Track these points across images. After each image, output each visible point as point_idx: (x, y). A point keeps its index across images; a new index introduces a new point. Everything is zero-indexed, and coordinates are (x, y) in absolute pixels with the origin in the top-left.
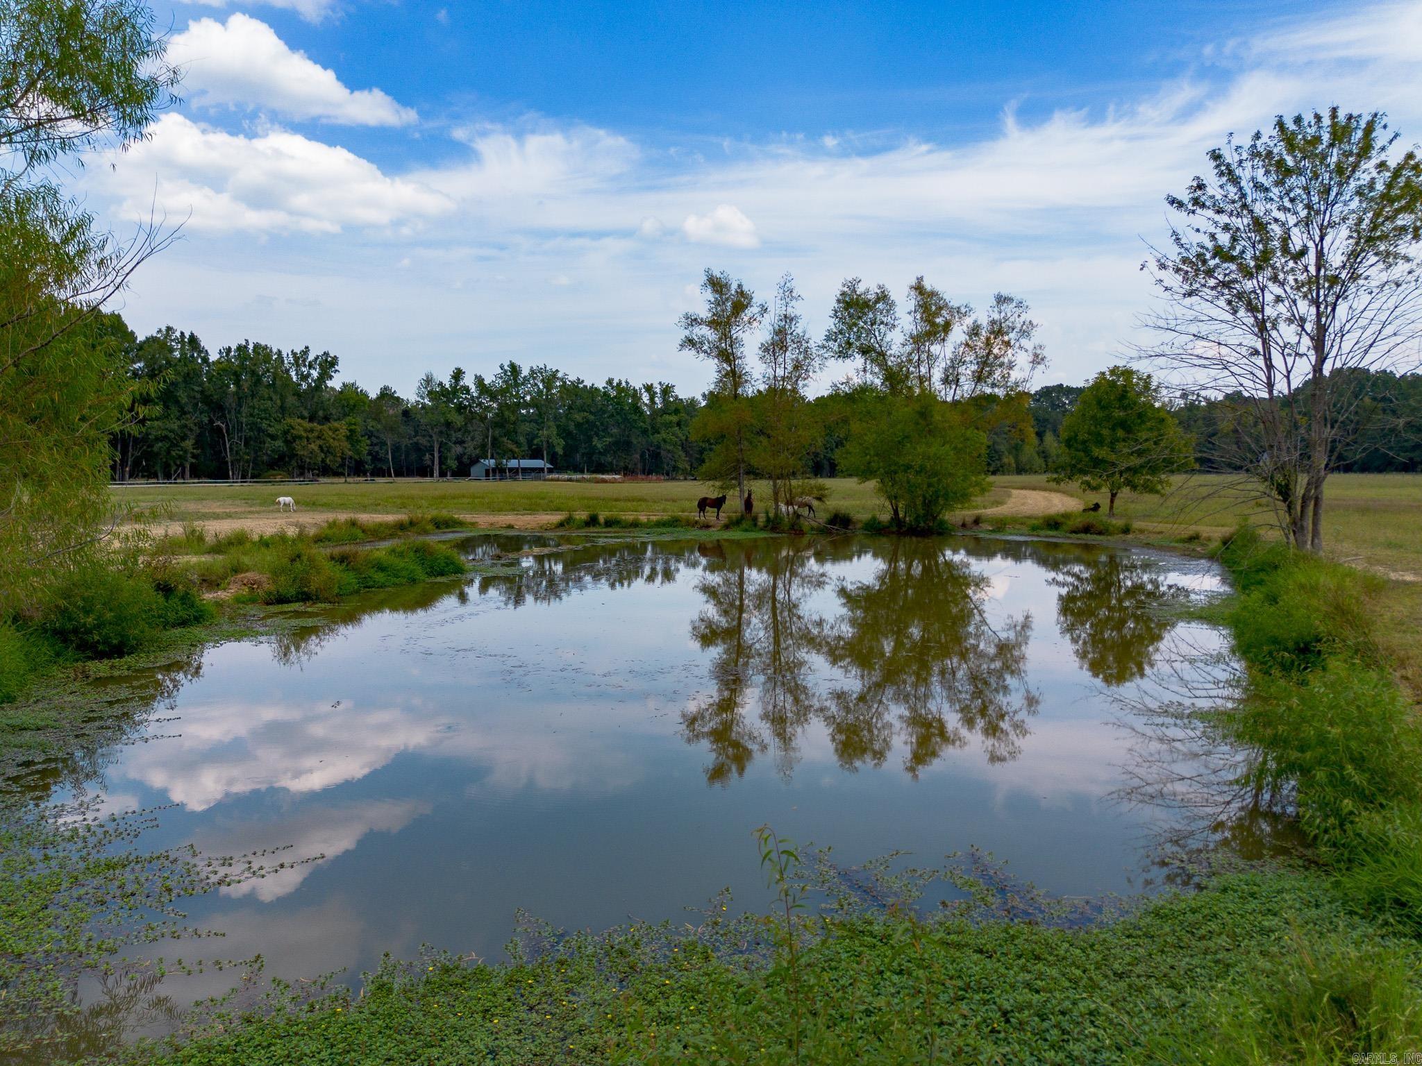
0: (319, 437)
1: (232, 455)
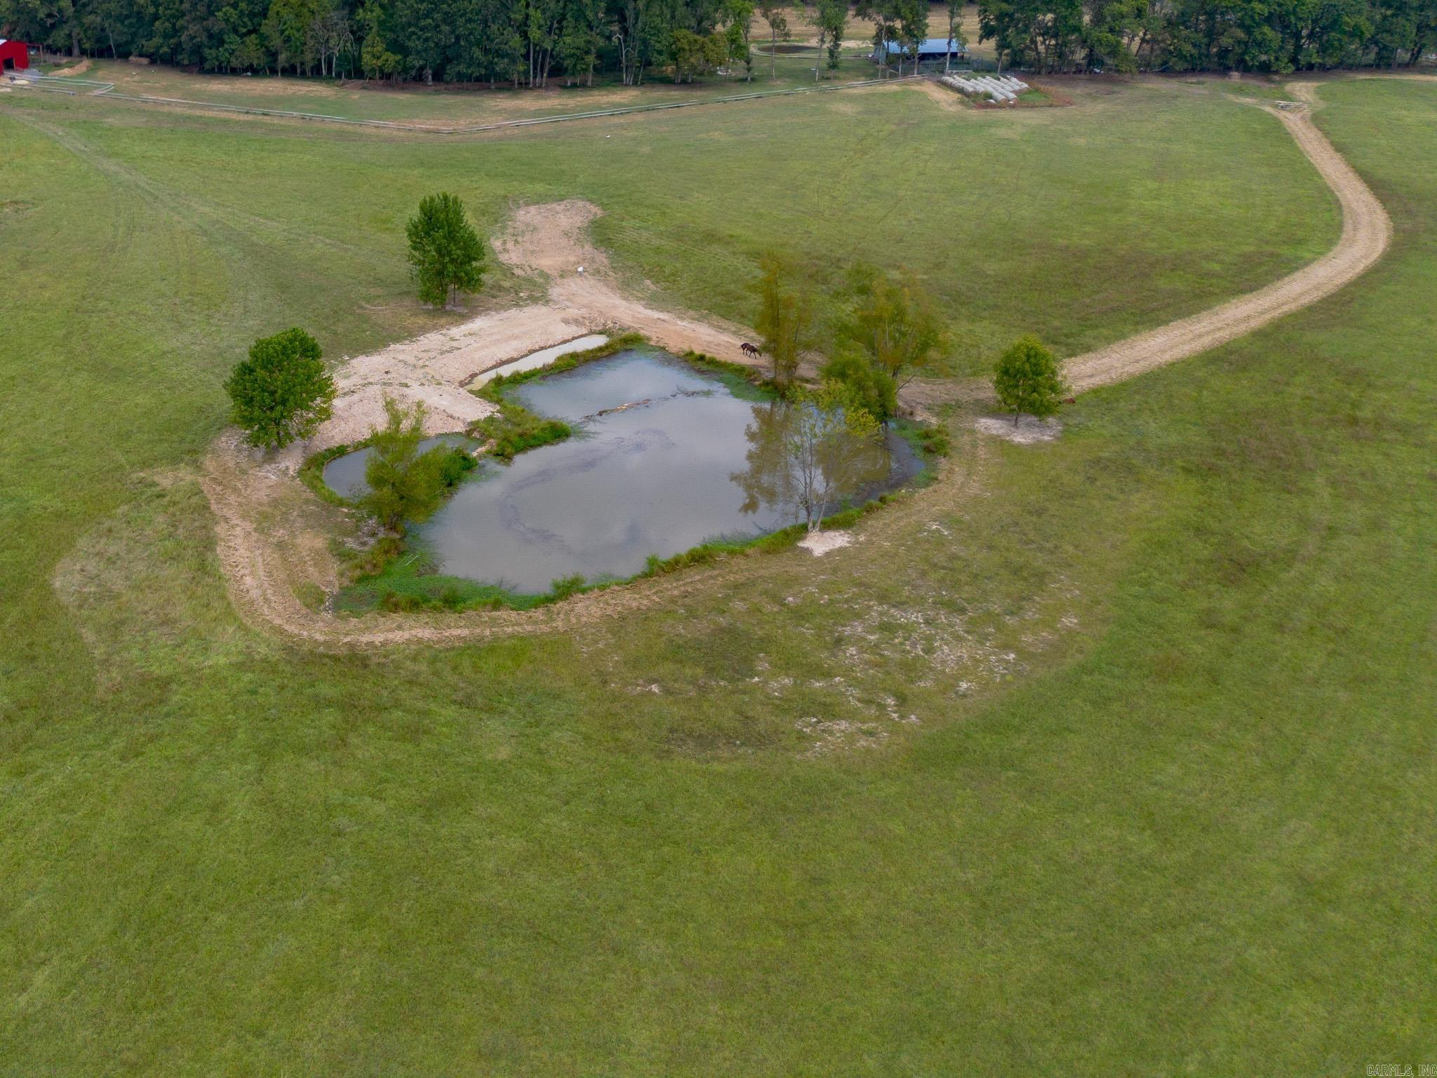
0: (699, 50)
1: (627, 61)
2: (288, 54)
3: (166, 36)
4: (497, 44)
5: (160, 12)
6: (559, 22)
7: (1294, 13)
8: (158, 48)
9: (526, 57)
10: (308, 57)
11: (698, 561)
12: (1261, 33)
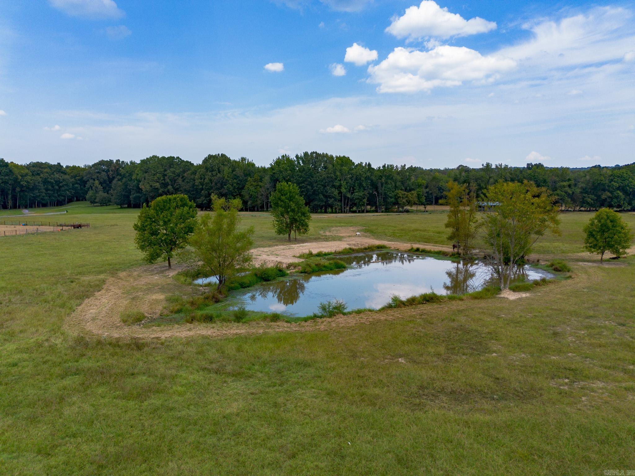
0: (406, 197)
1: (379, 203)
2: (251, 201)
3: (206, 197)
4: (329, 193)
5: (204, 187)
6: (353, 188)
7: (628, 186)
8: (203, 201)
9: (341, 201)
10: (259, 202)
11: (428, 301)
12: (617, 193)
